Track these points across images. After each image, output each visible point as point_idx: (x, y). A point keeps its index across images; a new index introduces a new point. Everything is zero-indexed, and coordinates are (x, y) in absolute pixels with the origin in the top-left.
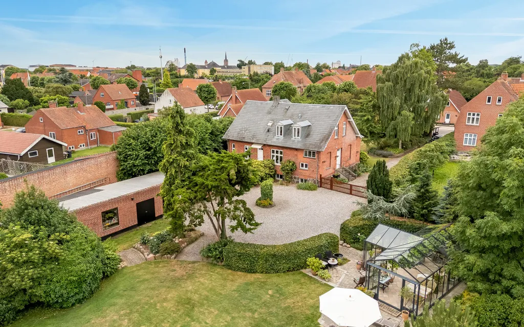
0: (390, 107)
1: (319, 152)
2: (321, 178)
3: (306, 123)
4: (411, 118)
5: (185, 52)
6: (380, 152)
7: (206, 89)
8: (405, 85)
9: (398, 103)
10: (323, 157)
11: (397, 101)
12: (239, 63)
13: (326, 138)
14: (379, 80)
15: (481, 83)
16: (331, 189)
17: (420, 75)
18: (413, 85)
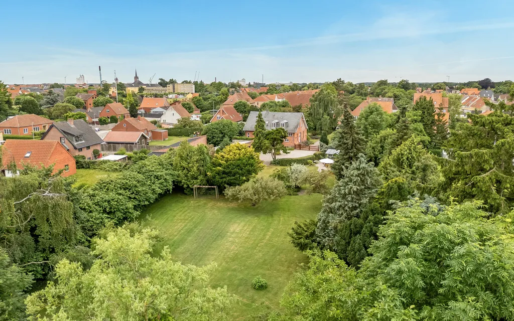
0: (318, 114)
1: (294, 133)
2: (295, 145)
3: (286, 121)
4: (328, 119)
5: (100, 70)
6: (314, 137)
7: (188, 106)
8: (324, 103)
9: (322, 112)
10: (296, 136)
11: (321, 111)
12: (160, 81)
13: (296, 127)
14: (311, 101)
15: (360, 100)
16: (300, 149)
17: (331, 98)
18: (328, 103)
